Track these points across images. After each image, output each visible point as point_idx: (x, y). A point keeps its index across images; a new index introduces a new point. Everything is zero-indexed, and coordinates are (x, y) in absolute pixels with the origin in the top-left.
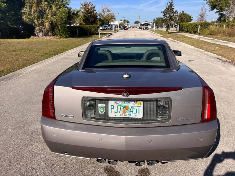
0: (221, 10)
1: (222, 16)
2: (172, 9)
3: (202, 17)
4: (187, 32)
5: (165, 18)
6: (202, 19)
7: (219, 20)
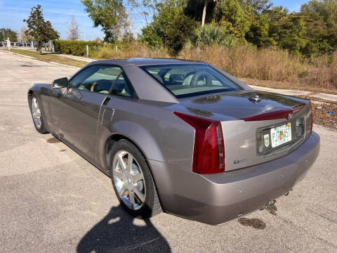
0: (107, 27)
1: (109, 35)
2: (40, 18)
3: (74, 34)
4: (70, 53)
5: (32, 30)
6: (75, 36)
7: (106, 39)
